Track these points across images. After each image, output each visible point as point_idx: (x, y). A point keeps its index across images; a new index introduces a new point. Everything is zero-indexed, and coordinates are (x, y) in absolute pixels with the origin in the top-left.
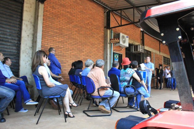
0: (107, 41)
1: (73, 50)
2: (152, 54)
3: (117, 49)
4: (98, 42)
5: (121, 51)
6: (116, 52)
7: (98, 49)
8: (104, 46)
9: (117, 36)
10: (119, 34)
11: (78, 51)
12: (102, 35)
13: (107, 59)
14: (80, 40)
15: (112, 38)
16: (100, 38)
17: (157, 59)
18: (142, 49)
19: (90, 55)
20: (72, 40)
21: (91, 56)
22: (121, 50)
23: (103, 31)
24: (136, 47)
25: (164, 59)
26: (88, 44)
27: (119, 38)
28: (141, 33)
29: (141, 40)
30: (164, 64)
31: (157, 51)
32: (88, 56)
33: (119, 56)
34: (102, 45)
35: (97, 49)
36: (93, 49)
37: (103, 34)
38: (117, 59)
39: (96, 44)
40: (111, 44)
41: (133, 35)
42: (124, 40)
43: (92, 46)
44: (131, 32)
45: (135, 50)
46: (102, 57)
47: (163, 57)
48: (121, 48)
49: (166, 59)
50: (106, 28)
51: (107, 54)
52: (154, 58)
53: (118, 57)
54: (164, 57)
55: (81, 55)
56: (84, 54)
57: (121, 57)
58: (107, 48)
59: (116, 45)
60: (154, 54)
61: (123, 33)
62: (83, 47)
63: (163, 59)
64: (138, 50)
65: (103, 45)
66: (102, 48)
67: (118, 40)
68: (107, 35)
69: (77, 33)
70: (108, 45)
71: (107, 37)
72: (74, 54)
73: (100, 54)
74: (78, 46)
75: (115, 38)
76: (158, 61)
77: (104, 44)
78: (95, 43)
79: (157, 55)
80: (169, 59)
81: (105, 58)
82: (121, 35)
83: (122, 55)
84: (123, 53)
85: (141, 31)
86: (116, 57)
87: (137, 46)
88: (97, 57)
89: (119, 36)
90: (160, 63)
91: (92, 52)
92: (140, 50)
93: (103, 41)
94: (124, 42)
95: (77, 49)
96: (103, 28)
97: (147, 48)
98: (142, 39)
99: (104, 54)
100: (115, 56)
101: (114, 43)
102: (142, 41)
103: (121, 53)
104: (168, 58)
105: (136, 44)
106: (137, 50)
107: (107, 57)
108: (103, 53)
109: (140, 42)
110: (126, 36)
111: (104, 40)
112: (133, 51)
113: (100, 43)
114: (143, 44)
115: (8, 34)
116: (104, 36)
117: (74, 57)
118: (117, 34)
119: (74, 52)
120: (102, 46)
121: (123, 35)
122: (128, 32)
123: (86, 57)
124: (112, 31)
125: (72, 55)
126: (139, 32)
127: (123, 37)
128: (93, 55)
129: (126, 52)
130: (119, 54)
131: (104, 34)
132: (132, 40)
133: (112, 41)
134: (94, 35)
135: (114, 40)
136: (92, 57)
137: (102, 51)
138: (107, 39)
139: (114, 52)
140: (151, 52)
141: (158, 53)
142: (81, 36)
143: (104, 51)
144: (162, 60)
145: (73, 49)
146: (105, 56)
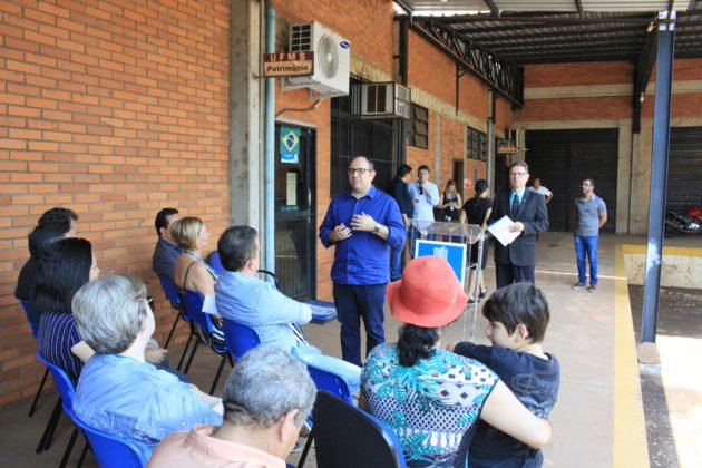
0: (247, 64)
1: (39, 125)
2: (430, 120)
3: (293, 105)
4: (200, 70)
5: (309, 112)
6: (290, 117)
7: (200, 108)
8: (230, 89)
9: (296, 41)
10: (307, 29)
11: (82, 129)
12: (219, 31)
13: (246, 160)
14: (91, 61)
15: (272, 50)
16: (210, 49)
17: (446, 139)
18: (402, 104)
19: (152, 144)
20: (30, 57)
21: (158, 151)
22: (312, 107)
23: (225, 10)
24: (378, 93)
25: (468, 138)
26: (140, 81)
27: (310, 56)
28: (397, 25)
29: (395, 57)
30: (470, 157)
31: (448, 106)
32: (142, 152)
33: (301, 138)
34: (219, 84)
35: (191, 107)
36: (173, 112)
37: (227, 26)
38: (292, 153)
39: (186, 83)
40: (267, 79)
41: (362, 31)
42: (330, 58)
43: (163, 94)
44: (356, 19)
45: (371, 108)
46: (218, 149)
47: (466, 129)
48: (312, 100)
49: (475, 133)
51: (247, 136)
52: (438, 138)
53: (296, 141)
54: (469, 128)
55: (100, 150)
56: (120, 142)
57: (309, 143)
58: (247, 103)
59: (288, 83)
60: (438, 118)
61: (322, 21)
62: (104, 102)
63: (465, 139)
64: (389, 108)
65: (227, 84)
66: (218, 104)
67: (308, 64)
68: (246, 31)
69: (66, 13)
70: (254, 87)
71: (247, 41)
72: (53, 147)
73: (209, 133)
74: (76, 98)
75: (284, 48)
76: (452, 147)
77: (230, 80)
78: (182, 73)
79: (449, 122)
80: (484, 135)
81: (237, 155)
82: (318, 31)
83: (314, 131)
84: (321, 121)
85: (397, 18)
86: (290, 143)
87: (382, 88)
88: (193, 156)
89: (308, 41)
90: (457, 155)
91: (164, 128)
92: (396, 106)
93: (226, 62)
94: (331, 70)
95: (68, 117)
97: (419, 96)
98: (397, 53)
99: (229, 133)
100: (284, 140)
101: (278, 78)
102: (397, 60)
103: (313, 122)
104: (480, 133)
105: (374, 80)
106: (382, 107)
107: (245, 150)
108: (226, 128)
109: (390, 70)
110: (337, 39)
111: (230, 58)
112: (365, 111)
113: (208, 72)
114: (402, 75)
116: (231, 39)
117: (55, 167)
118: (296, 28)
119: (47, 135)
120: (218, 90)
121: (328, 32)
122: (342, 20)
123: (130, 161)
124: (273, 13)
125: (39, 156)
126: (388, 22)
127: (327, 43)
128: (173, 146)
129: (332, 117)
130: (304, 129)
131: (231, 23)
132: (360, 60)
133: (274, 64)
134: (172, 29)
135: (286, 59)
136: (163, 154)
137: (217, 119)
138: (247, 51)
139: (282, 119)
140: (426, 110)
141: (449, 110)
142: (91, 31)
143: (230, 117)
144: (462, 141)
145: (41, 118)
146: (237, 146)
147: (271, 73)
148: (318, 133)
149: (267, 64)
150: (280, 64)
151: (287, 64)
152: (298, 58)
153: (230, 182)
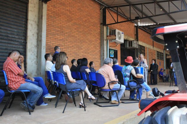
0: (104, 37)
1: (72, 48)
2: (145, 49)
3: (112, 45)
4: (95, 39)
5: (116, 47)
6: (112, 48)
7: (96, 46)
8: (101, 42)
9: (113, 33)
10: (115, 31)
11: (78, 48)
12: (98, 32)
13: (104, 55)
14: (79, 38)
15: (108, 35)
16: (97, 35)
17: (150, 54)
18: (136, 45)
20: (72, 38)
21: (89, 53)
22: (116, 46)
23: (100, 28)
25: (157, 54)
26: (86, 41)
27: (115, 36)
28: (135, 28)
29: (135, 35)
30: (157, 59)
31: (151, 46)
32: (86, 53)
33: (114, 52)
34: (99, 41)
35: (94, 45)
36: (91, 46)
37: (100, 31)
38: (112, 55)
39: (93, 41)
40: (107, 40)
41: (127, 30)
42: (119, 36)
43: (90, 43)
44: (125, 28)
45: (129, 46)
46: (98, 53)
47: (156, 52)
48: (116, 44)
49: (160, 54)
50: (102, 25)
51: (104, 51)
52: (148, 53)
53: (113, 53)
54: (157, 51)
55: (80, 52)
56: (83, 51)
57: (116, 53)
58: (104, 45)
59: (111, 41)
60: (148, 49)
61: (118, 29)
62: (81, 44)
63: (156, 54)
64: (133, 46)
65: (100, 41)
66: (98, 45)
67: (115, 37)
68: (103, 32)
69: (76, 31)
70: (105, 42)
71: (104, 34)
72: (74, 51)
73: (97, 50)
74: (77, 44)
75: (110, 34)
76: (152, 56)
77: (101, 41)
78: (93, 40)
79: (151, 50)
80: (163, 53)
81: (102, 54)
82: (117, 31)
83: (117, 51)
84: (118, 49)
85: (135, 26)
86: (112, 53)
87: (132, 42)
88: (94, 54)
89: (115, 33)
90: (154, 58)
91: (90, 49)
92: (135, 45)
93: (100, 37)
94: (120, 38)
95: (76, 46)
96: (99, 25)
97: (140, 43)
98: (136, 34)
99: (101, 50)
100: (111, 52)
101: (109, 40)
102: (136, 36)
103: (117, 49)
104: (161, 53)
105: (130, 40)
107: (104, 53)
108: (100, 49)
109: (134, 38)
110: (121, 32)
111: (101, 37)
112: (128, 47)
113: (97, 39)
114: (137, 39)
115: (16, 33)
116: (101, 33)
117: (74, 54)
118: (113, 31)
119: (74, 49)
120: (98, 42)
121: (119, 31)
122: (122, 28)
124: (108, 28)
125: (72, 52)
126: (133, 27)
127: (119, 33)
128: (91, 52)
129: (121, 48)
130: (115, 50)
131: (101, 30)
132: (127, 36)
133: (109, 37)
134: (91, 32)
135: (111, 36)
136: (90, 53)
137: (98, 48)
138: (104, 35)
139: (110, 48)
140: (144, 47)
141: (151, 47)
142: (79, 33)
143: (101, 47)
144: (155, 55)
145: (73, 47)
146: (102, 53)
147: (108, 39)
148: (118, 51)
149: (107, 37)
150: (110, 37)
151: (111, 37)
152: (113, 36)
153: (101, 59)
